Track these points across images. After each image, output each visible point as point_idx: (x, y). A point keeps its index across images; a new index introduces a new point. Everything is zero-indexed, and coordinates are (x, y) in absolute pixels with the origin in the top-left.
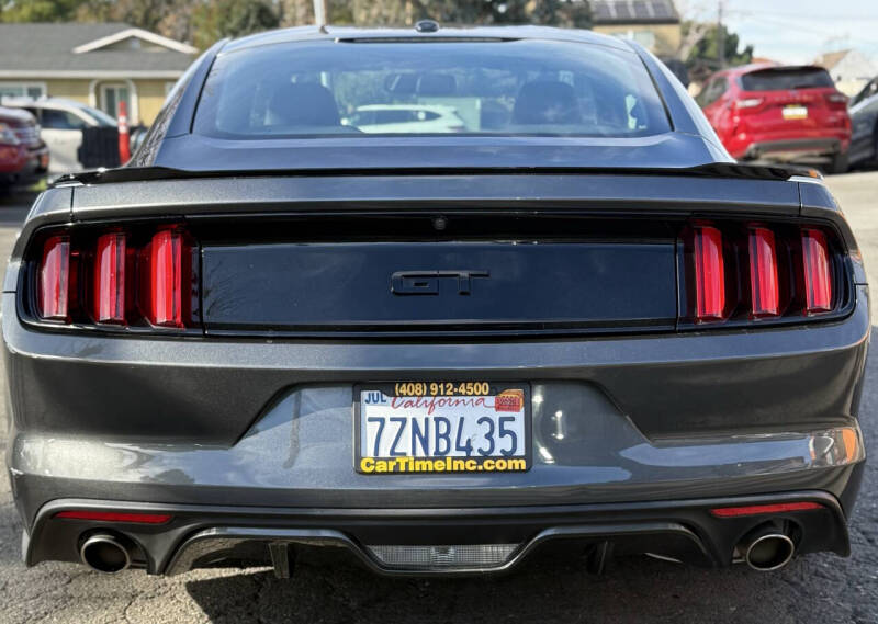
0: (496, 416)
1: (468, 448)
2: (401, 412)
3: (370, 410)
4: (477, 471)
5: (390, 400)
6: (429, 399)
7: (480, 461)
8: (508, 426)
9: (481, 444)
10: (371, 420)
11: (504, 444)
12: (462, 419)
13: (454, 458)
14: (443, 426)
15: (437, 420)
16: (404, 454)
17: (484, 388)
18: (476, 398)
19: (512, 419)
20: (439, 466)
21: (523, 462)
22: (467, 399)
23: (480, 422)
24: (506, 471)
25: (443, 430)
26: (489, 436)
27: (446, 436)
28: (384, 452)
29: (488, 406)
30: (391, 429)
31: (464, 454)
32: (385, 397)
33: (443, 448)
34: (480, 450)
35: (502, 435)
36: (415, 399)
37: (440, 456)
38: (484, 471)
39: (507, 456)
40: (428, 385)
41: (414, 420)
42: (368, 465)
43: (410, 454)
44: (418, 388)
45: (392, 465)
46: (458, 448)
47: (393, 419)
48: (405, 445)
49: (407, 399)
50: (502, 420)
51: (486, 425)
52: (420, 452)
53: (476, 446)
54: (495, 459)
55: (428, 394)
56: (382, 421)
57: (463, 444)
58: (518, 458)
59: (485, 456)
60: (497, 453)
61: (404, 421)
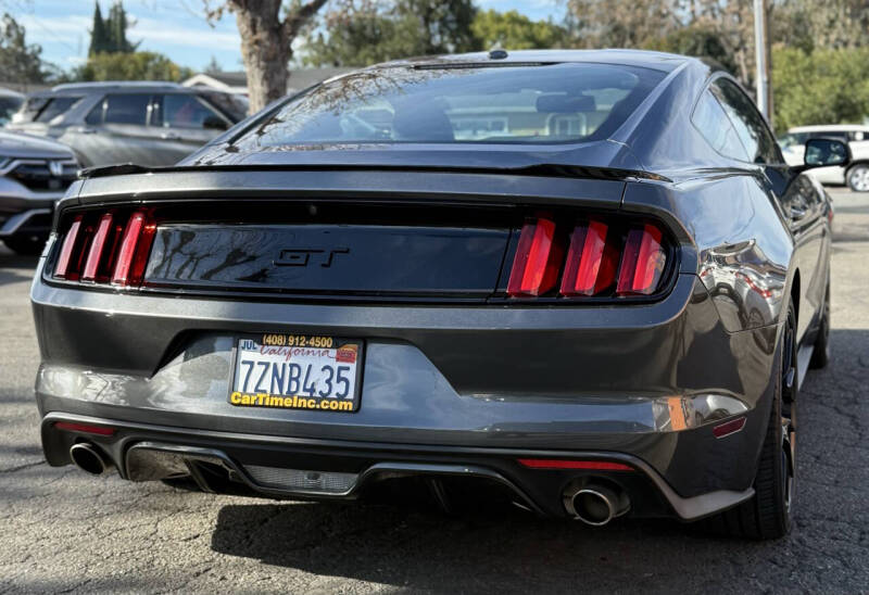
0: (335, 365)
1: (312, 390)
2: (266, 358)
3: (246, 355)
4: (315, 409)
5: (260, 347)
6: (288, 349)
7: (318, 401)
8: (344, 374)
9: (322, 387)
10: (244, 362)
11: (339, 388)
12: (310, 366)
13: (299, 397)
14: (296, 370)
15: (292, 366)
16: (264, 392)
17: (328, 342)
18: (322, 350)
19: (348, 369)
20: (288, 402)
21: (351, 404)
22: (316, 350)
23: (323, 370)
24: (337, 411)
25: (295, 375)
26: (328, 382)
27: (297, 379)
28: (251, 389)
29: (330, 358)
30: (259, 370)
31: (308, 394)
32: (256, 345)
33: (294, 389)
34: (321, 392)
35: (338, 382)
36: (277, 348)
37: (291, 394)
38: (321, 410)
39: (340, 398)
40: (288, 336)
41: (275, 365)
42: (236, 398)
43: (269, 391)
44: (280, 340)
45: (254, 398)
46: (305, 390)
47: (260, 363)
48: (266, 385)
49: (271, 348)
50: (340, 369)
51: (328, 372)
52: (277, 391)
53: (318, 389)
54: (330, 400)
55: (287, 345)
56: (252, 363)
57: (308, 387)
58: (348, 400)
59: (324, 396)
60: (333, 395)
61: (267, 365)
